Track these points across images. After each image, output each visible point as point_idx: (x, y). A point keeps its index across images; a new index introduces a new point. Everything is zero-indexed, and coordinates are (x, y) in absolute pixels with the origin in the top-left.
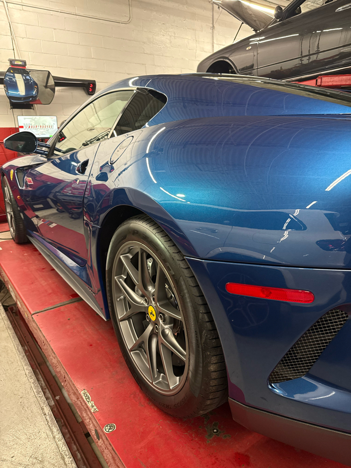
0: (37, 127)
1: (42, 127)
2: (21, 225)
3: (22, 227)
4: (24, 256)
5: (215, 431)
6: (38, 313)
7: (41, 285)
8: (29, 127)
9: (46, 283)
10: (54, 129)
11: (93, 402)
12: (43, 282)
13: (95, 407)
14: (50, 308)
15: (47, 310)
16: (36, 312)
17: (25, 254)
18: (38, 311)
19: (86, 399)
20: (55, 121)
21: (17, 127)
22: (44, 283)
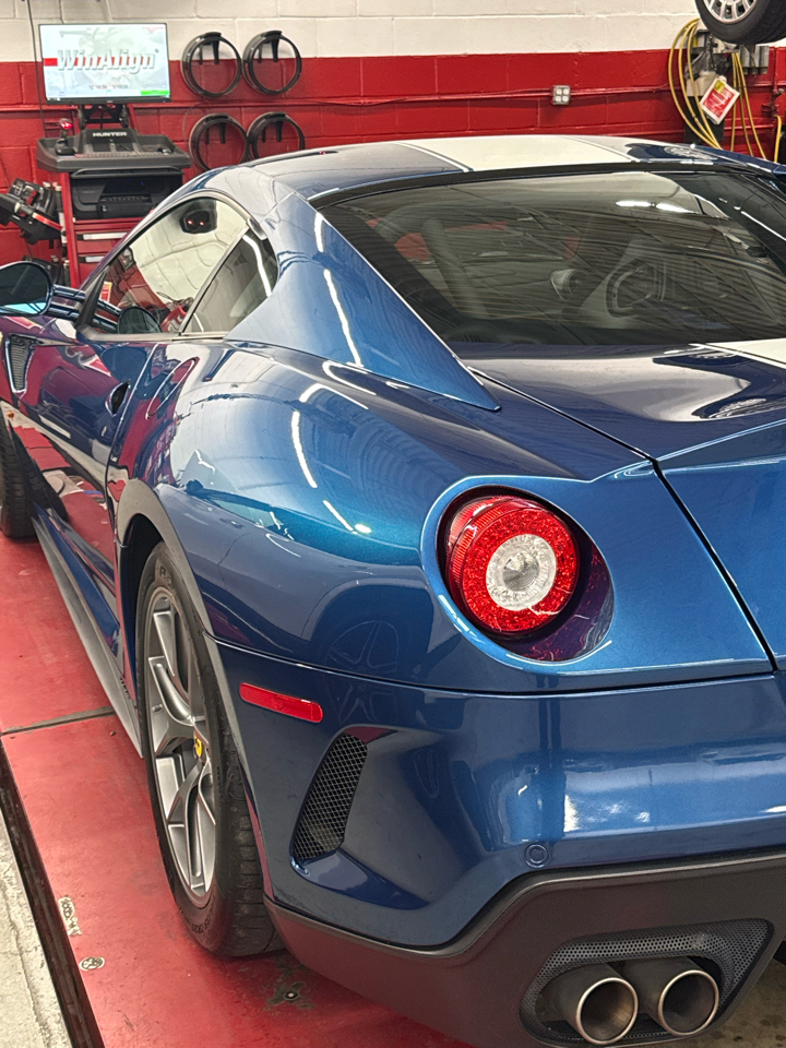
0: (102, 61)
1: (117, 61)
2: (18, 486)
3: (19, 494)
4: (18, 577)
5: (291, 995)
6: (16, 731)
7: (41, 663)
8: (76, 64)
9: (54, 660)
10: (157, 68)
11: (75, 920)
12: (49, 655)
13: (77, 928)
14: (47, 723)
15: (40, 727)
16: (13, 729)
17: (22, 573)
18: (18, 728)
19: (65, 912)
20: (159, 41)
21: (39, 60)
22: (49, 659)
